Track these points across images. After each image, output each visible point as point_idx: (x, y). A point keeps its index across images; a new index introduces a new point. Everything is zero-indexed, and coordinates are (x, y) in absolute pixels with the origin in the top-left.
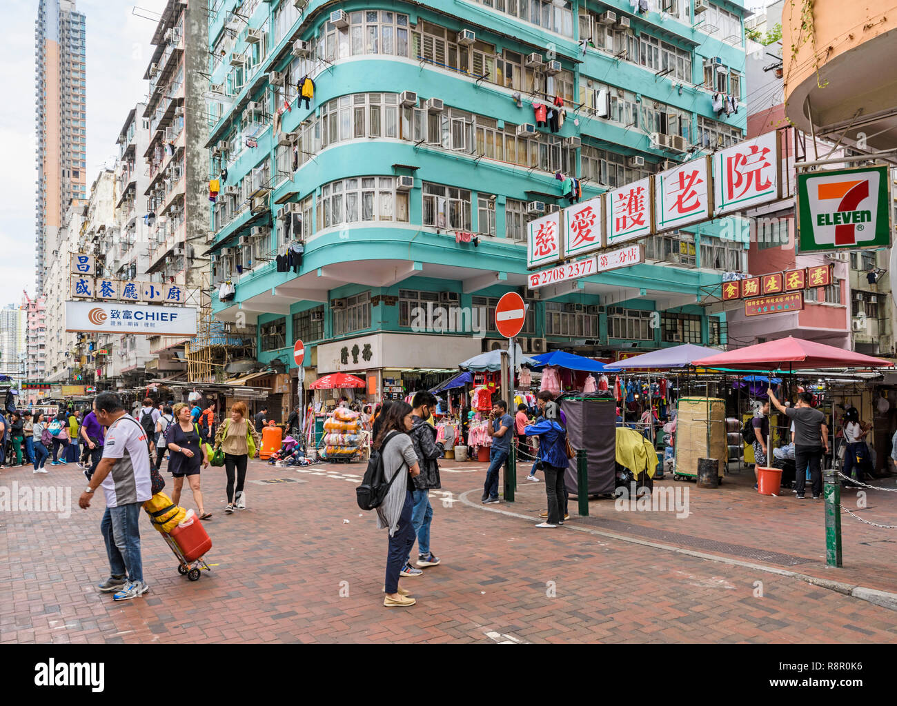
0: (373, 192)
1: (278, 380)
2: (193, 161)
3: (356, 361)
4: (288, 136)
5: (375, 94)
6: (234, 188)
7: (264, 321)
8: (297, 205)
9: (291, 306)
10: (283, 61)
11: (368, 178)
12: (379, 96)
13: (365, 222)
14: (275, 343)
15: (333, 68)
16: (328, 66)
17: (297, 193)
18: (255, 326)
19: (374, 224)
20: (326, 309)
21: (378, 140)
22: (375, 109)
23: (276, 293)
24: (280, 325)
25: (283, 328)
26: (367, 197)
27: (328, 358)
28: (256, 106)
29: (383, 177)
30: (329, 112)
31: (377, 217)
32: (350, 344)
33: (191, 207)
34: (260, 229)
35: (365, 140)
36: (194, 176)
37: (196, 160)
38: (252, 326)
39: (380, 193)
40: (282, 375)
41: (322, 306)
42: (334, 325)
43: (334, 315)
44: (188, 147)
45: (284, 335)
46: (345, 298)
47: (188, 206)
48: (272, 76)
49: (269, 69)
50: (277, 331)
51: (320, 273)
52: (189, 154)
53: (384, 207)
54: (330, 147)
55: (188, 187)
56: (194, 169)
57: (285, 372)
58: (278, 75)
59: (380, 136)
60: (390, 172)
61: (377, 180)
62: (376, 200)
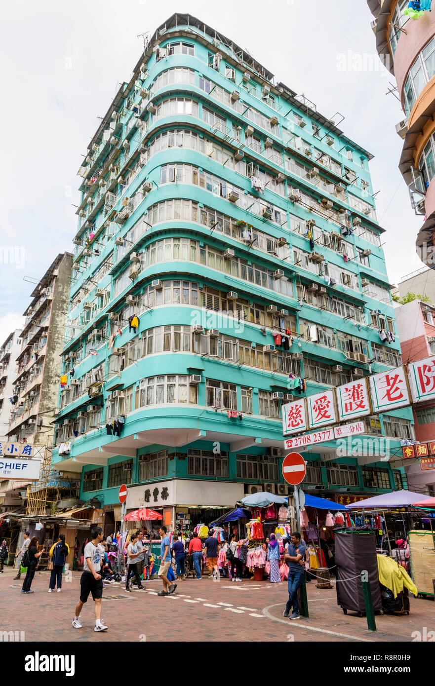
0: (175, 385)
1: (95, 514)
2: (49, 363)
3: (156, 500)
4: (118, 350)
5: (177, 326)
6: (77, 380)
7: (87, 470)
8: (122, 392)
9: (108, 459)
10: (119, 307)
11: (171, 376)
12: (180, 327)
13: (169, 403)
14: (95, 486)
15: (151, 312)
16: (149, 309)
17: (123, 385)
18: (80, 473)
19: (175, 404)
20: (134, 462)
21: (179, 353)
22: (177, 335)
23: (101, 450)
24: (99, 472)
25: (101, 475)
26: (170, 387)
27: (135, 497)
28: (98, 331)
29: (181, 376)
30: (147, 336)
31: (177, 401)
32: (152, 488)
33: (44, 392)
34: (94, 407)
35: (170, 352)
36: (48, 373)
37: (51, 363)
38: (77, 473)
39: (179, 385)
40: (98, 510)
41: (132, 460)
42: (140, 473)
43: (140, 466)
44: (47, 355)
45: (102, 480)
46: (149, 454)
47: (42, 392)
48: (111, 315)
49: (109, 311)
50: (97, 477)
51: (136, 437)
52: (47, 359)
53: (181, 394)
54: (147, 356)
55: (44, 380)
56: (49, 368)
57: (100, 508)
58: (114, 315)
59: (180, 350)
60: (186, 372)
61: (177, 377)
62: (176, 390)
